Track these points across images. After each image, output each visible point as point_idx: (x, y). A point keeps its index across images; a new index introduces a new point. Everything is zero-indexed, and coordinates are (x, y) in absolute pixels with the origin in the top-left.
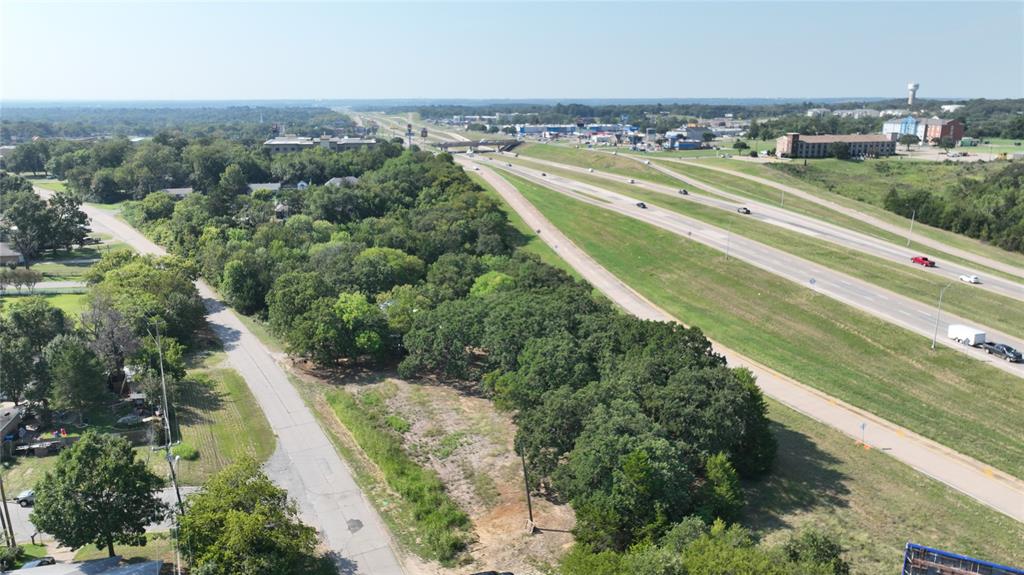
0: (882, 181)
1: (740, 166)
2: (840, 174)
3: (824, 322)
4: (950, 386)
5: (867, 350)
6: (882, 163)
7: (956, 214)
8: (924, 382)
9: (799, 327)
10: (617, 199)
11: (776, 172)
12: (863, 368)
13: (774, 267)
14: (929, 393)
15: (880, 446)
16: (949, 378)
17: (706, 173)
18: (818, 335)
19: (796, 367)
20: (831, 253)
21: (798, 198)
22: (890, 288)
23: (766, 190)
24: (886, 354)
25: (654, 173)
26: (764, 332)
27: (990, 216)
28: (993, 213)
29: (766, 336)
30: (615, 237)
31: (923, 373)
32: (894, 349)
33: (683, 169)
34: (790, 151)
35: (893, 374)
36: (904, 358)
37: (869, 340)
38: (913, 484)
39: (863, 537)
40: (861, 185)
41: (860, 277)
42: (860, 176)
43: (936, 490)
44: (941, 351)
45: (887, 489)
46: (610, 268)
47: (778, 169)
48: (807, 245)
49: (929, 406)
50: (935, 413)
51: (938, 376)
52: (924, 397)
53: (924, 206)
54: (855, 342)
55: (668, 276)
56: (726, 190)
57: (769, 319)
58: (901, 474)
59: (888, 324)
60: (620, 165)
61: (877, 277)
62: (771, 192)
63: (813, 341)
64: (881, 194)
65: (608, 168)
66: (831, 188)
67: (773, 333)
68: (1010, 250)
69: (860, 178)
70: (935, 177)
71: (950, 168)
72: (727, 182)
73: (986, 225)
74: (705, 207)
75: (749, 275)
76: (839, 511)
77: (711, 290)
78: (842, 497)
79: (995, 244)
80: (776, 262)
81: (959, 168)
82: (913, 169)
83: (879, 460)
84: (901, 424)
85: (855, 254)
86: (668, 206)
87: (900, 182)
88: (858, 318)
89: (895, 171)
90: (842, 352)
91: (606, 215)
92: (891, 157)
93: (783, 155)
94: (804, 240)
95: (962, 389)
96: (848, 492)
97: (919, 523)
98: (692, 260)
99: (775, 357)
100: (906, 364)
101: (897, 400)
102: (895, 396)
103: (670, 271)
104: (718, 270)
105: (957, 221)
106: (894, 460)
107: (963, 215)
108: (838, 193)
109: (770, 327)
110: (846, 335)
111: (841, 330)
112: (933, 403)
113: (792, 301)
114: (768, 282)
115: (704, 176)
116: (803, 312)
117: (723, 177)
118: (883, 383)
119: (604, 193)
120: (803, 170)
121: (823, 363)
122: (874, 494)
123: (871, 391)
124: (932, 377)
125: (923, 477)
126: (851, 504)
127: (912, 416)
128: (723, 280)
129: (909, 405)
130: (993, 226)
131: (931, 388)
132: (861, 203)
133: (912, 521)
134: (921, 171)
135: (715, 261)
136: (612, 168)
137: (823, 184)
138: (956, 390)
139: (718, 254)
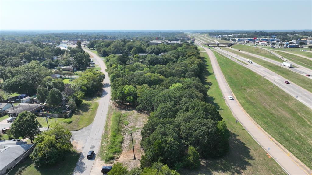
3: (294, 112)
5: (304, 124)
9: (283, 112)
25: (272, 55)
30: (241, 76)
33: (284, 55)
37: (307, 121)
46: (230, 86)
54: (301, 121)
55: (250, 90)
57: (274, 108)
60: (262, 52)
65: (258, 53)
75: (278, 93)
77: (261, 96)
86: (268, 67)
91: (243, 68)
98: (261, 86)
103: (252, 89)
104: (268, 90)
110: (299, 118)
111: (298, 116)
113: (287, 103)
114: (283, 96)
115: (291, 57)
116: (288, 107)
128: (267, 93)
135: (269, 86)
136: (259, 53)
139: (271, 84)
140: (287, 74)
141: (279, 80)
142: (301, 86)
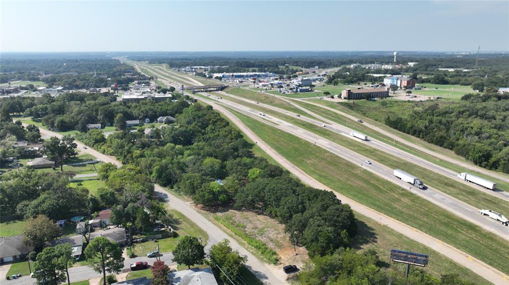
0: (384, 110)
1: (327, 104)
2: (368, 107)
3: (367, 180)
4: (405, 203)
5: (381, 191)
6: (384, 101)
7: (411, 128)
8: (398, 202)
9: (359, 182)
10: (281, 122)
11: (342, 107)
12: (380, 197)
13: (348, 157)
14: (400, 205)
15: (385, 224)
16: (405, 200)
17: (314, 107)
18: (365, 185)
19: (359, 199)
20: (367, 150)
21: (352, 121)
22: (388, 166)
23: (340, 116)
24: (387, 192)
25: (292, 107)
26: (347, 185)
27: (423, 129)
28: (424, 127)
29: (348, 186)
30: (285, 143)
31: (397, 198)
32: (390, 191)
33: (304, 105)
34: (347, 96)
35: (389, 199)
36: (392, 193)
38: (394, 235)
39: (382, 250)
40: (376, 112)
41: (377, 161)
42: (376, 108)
43: (400, 236)
44: (403, 191)
45: (388, 236)
46: (287, 158)
47: (343, 105)
48: (358, 146)
49: (400, 210)
50: (401, 212)
51: (403, 200)
52: (398, 207)
53: (400, 124)
54: (377, 188)
55: (309, 161)
56: (324, 117)
57: (348, 180)
58: (391, 232)
59: (387, 181)
61: (383, 161)
62: (342, 118)
63: (363, 187)
64: (383, 117)
65: (271, 103)
66: (364, 114)
67: (350, 185)
68: (430, 143)
69: (375, 109)
70: (404, 108)
71: (410, 104)
72: (323, 112)
73: (422, 133)
74: (317, 126)
75: (339, 161)
76: (375, 244)
77: (327, 167)
78: (375, 240)
79: (425, 140)
80: (348, 155)
81: (413, 104)
82: (396, 104)
83: (385, 228)
84: (391, 217)
85: (375, 150)
86: (302, 126)
87: (391, 111)
88: (378, 179)
89: (389, 105)
90: (373, 192)
91: (279, 132)
92: (387, 98)
93: (345, 98)
94: (357, 143)
95: (409, 204)
96: (377, 238)
97: (396, 245)
98: (317, 154)
99: (352, 195)
100: (393, 195)
101: (390, 209)
102: (390, 207)
103: (310, 159)
104: (328, 159)
105: (411, 131)
106: (389, 228)
107: (414, 128)
108: (367, 117)
109: (349, 183)
110: (374, 185)
111: (372, 184)
112: (401, 209)
113: (355, 173)
114: (346, 164)
115: (313, 109)
116: (359, 176)
117: (322, 109)
118: (386, 203)
119: (275, 119)
120: (353, 106)
121: (367, 196)
122: (384, 238)
123: (382, 205)
124: (400, 200)
125: (397, 232)
126: (378, 242)
127: (394, 214)
128: (330, 163)
129: (394, 210)
130: (424, 133)
131: (400, 204)
132: (377, 122)
133: (394, 245)
134: (399, 105)
135: (326, 155)
137: (361, 113)
138: (408, 204)
139: (326, 152)
140: (328, 135)
141: (328, 144)
142: (351, 149)
